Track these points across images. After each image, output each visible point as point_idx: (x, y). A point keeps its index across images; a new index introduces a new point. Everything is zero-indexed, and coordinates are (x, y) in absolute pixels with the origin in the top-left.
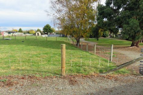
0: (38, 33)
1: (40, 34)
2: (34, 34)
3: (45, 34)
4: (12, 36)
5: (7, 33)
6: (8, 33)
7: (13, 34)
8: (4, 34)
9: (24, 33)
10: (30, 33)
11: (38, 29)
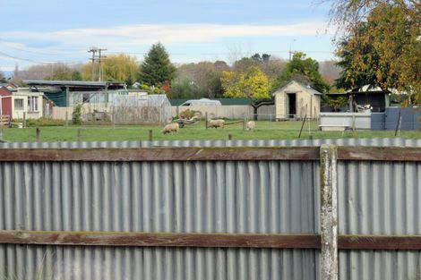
0: (292, 98)
1: (307, 98)
2: (257, 104)
3: (361, 98)
4: (76, 121)
5: (40, 96)
6: (48, 95)
7: (86, 108)
8: (19, 102)
9: (178, 97)
10: (229, 92)
11: (298, 55)
